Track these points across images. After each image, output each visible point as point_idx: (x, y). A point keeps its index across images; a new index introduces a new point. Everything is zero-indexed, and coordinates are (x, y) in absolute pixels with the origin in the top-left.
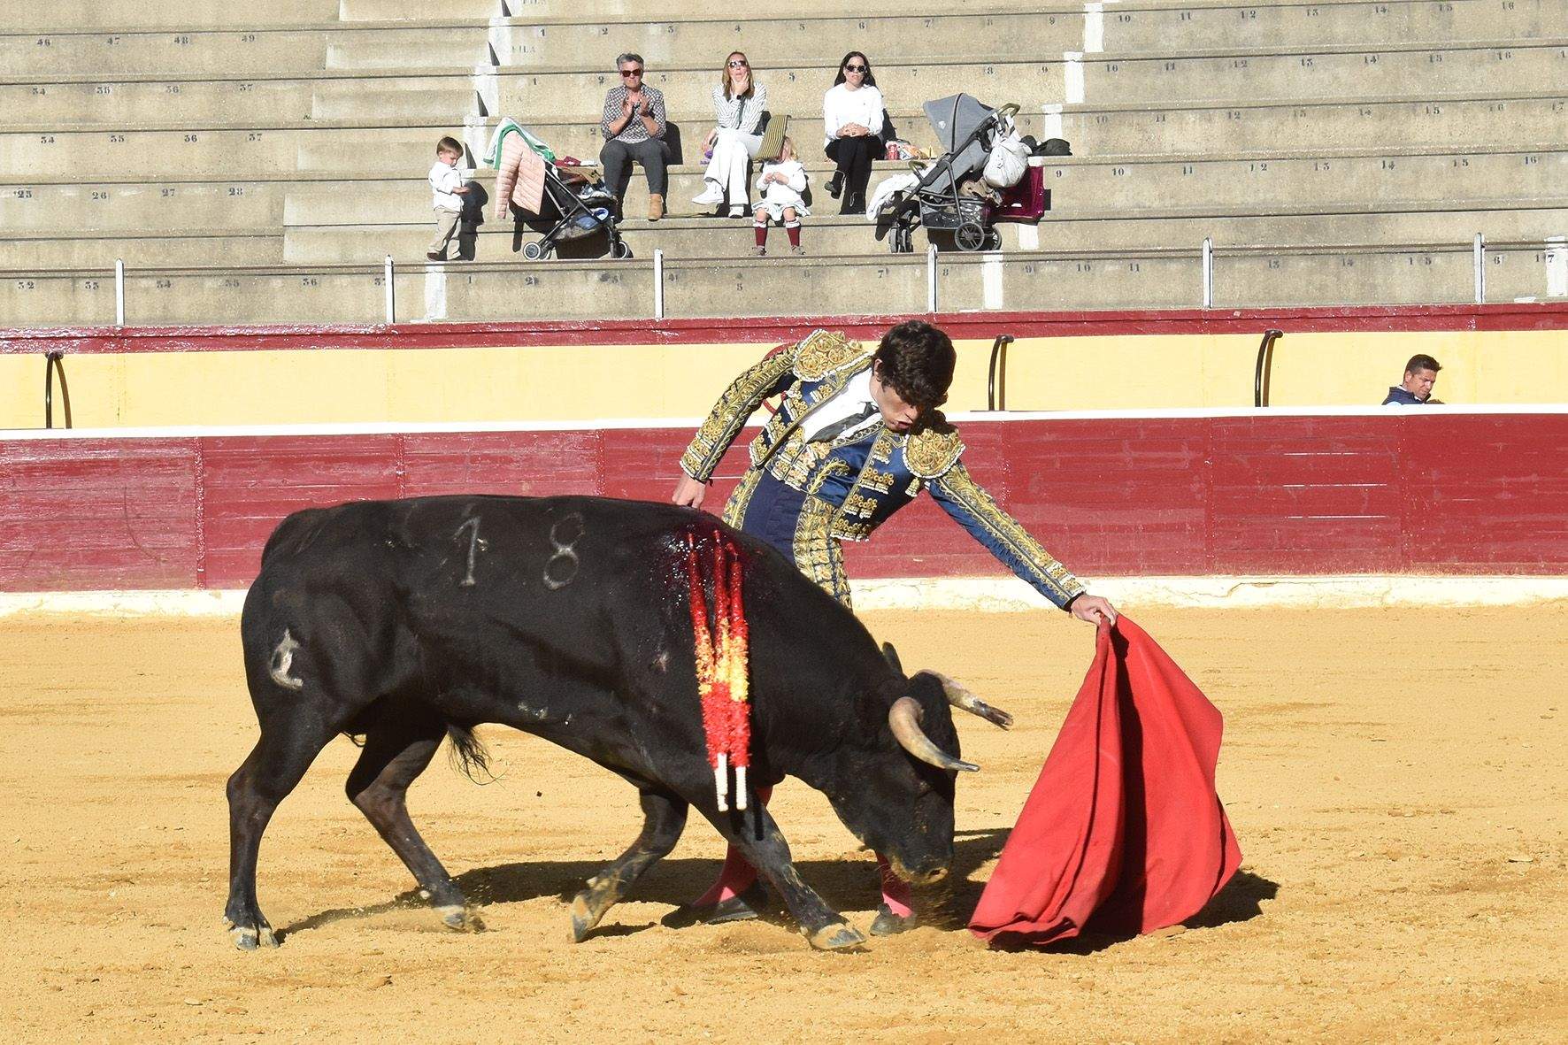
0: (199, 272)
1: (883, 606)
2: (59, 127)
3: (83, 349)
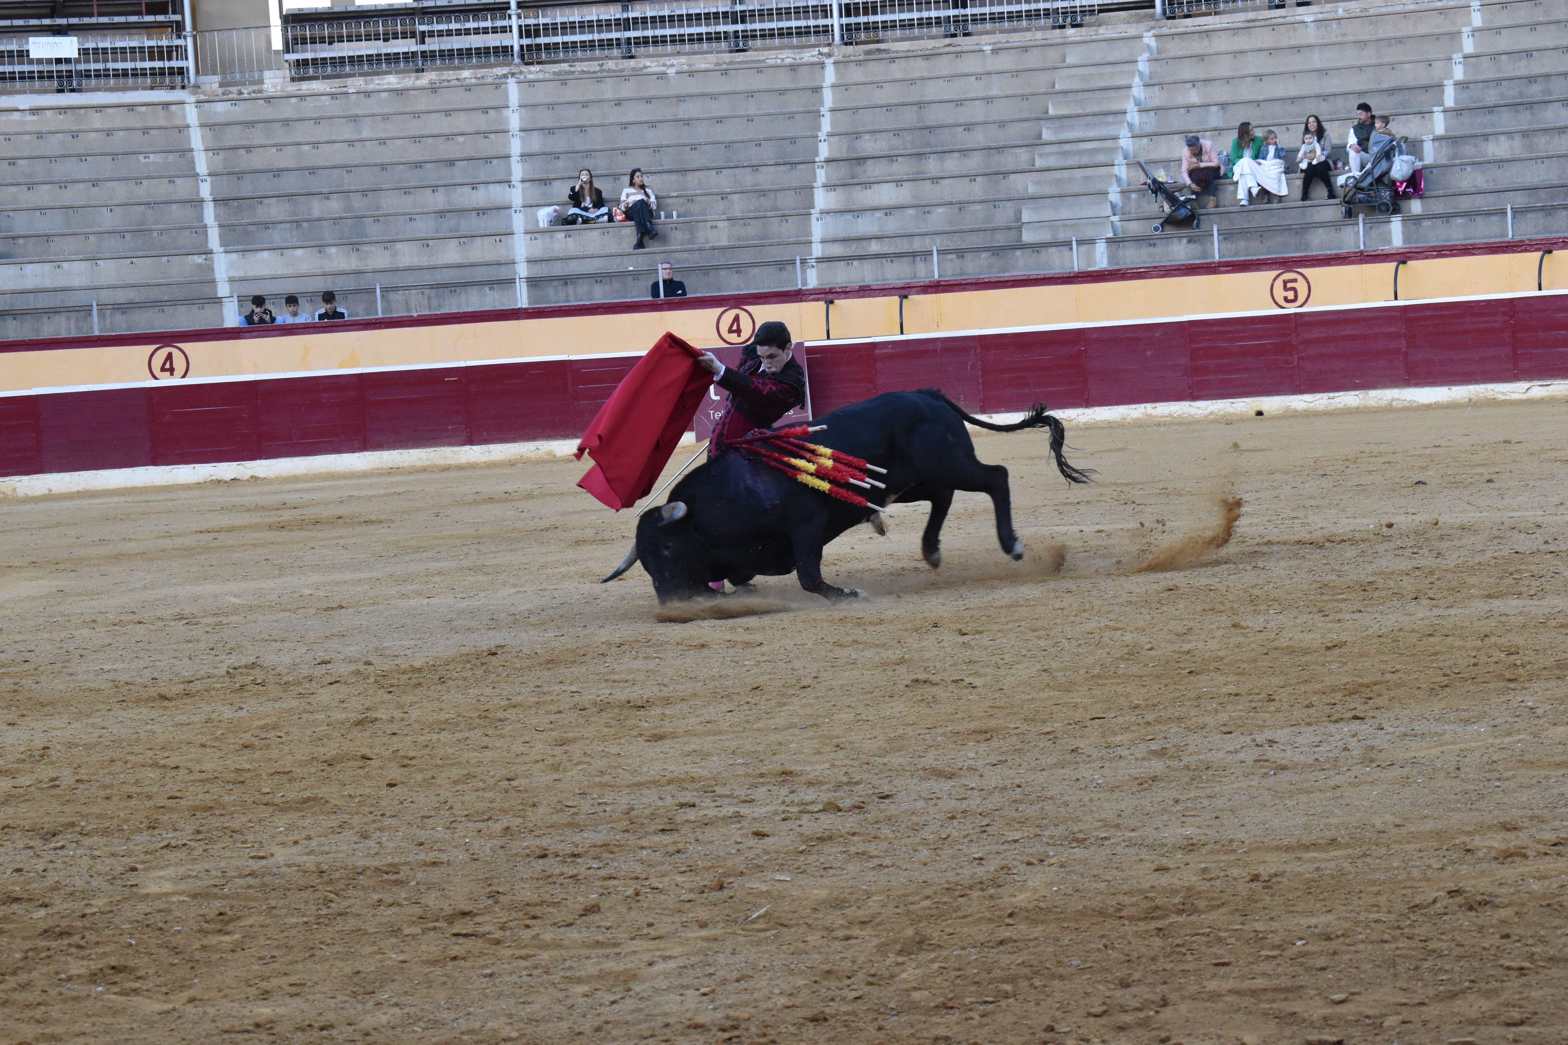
0: (977, 250)
1: (1340, 406)
2: (905, 177)
3: (918, 293)
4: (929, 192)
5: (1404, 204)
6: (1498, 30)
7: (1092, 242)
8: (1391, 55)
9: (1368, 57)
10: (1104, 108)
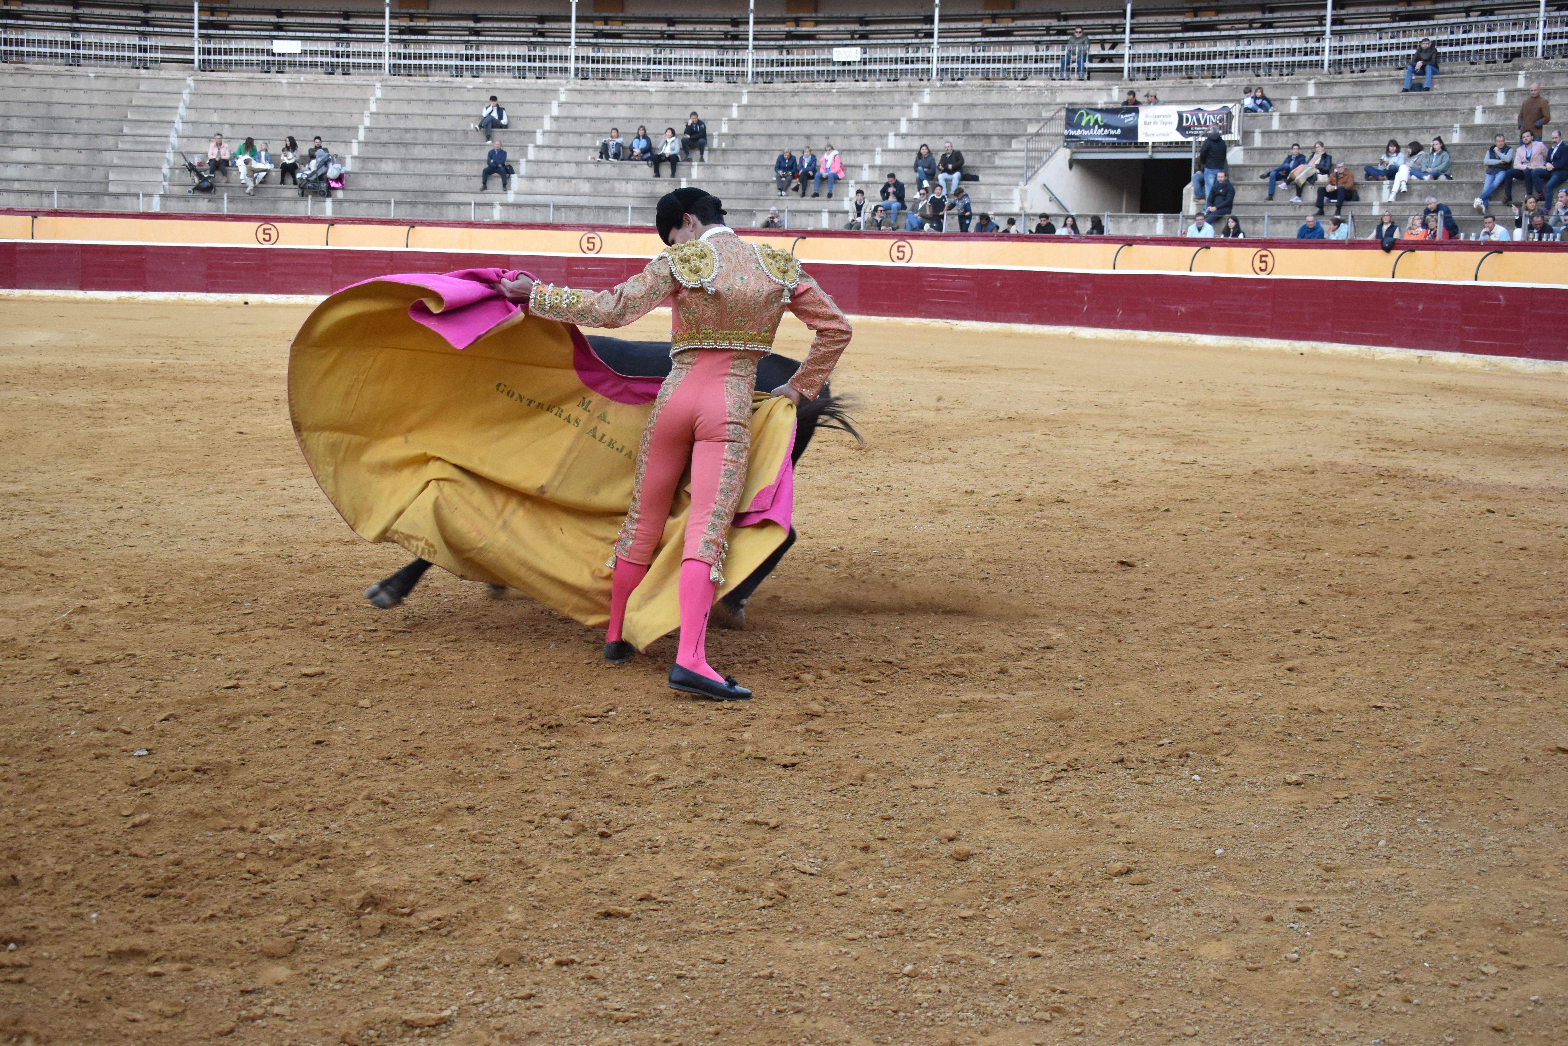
0: (81, 194)
2: (38, 146)
3: (44, 215)
4: (53, 156)
5: (333, 192)
6: (390, 101)
7: (151, 195)
8: (329, 107)
9: (316, 107)
10: (162, 118)
